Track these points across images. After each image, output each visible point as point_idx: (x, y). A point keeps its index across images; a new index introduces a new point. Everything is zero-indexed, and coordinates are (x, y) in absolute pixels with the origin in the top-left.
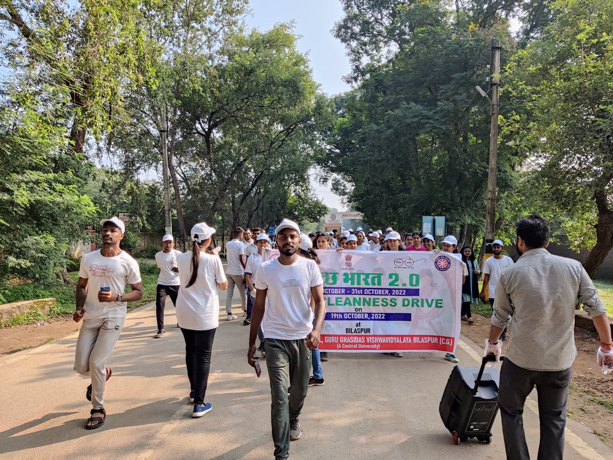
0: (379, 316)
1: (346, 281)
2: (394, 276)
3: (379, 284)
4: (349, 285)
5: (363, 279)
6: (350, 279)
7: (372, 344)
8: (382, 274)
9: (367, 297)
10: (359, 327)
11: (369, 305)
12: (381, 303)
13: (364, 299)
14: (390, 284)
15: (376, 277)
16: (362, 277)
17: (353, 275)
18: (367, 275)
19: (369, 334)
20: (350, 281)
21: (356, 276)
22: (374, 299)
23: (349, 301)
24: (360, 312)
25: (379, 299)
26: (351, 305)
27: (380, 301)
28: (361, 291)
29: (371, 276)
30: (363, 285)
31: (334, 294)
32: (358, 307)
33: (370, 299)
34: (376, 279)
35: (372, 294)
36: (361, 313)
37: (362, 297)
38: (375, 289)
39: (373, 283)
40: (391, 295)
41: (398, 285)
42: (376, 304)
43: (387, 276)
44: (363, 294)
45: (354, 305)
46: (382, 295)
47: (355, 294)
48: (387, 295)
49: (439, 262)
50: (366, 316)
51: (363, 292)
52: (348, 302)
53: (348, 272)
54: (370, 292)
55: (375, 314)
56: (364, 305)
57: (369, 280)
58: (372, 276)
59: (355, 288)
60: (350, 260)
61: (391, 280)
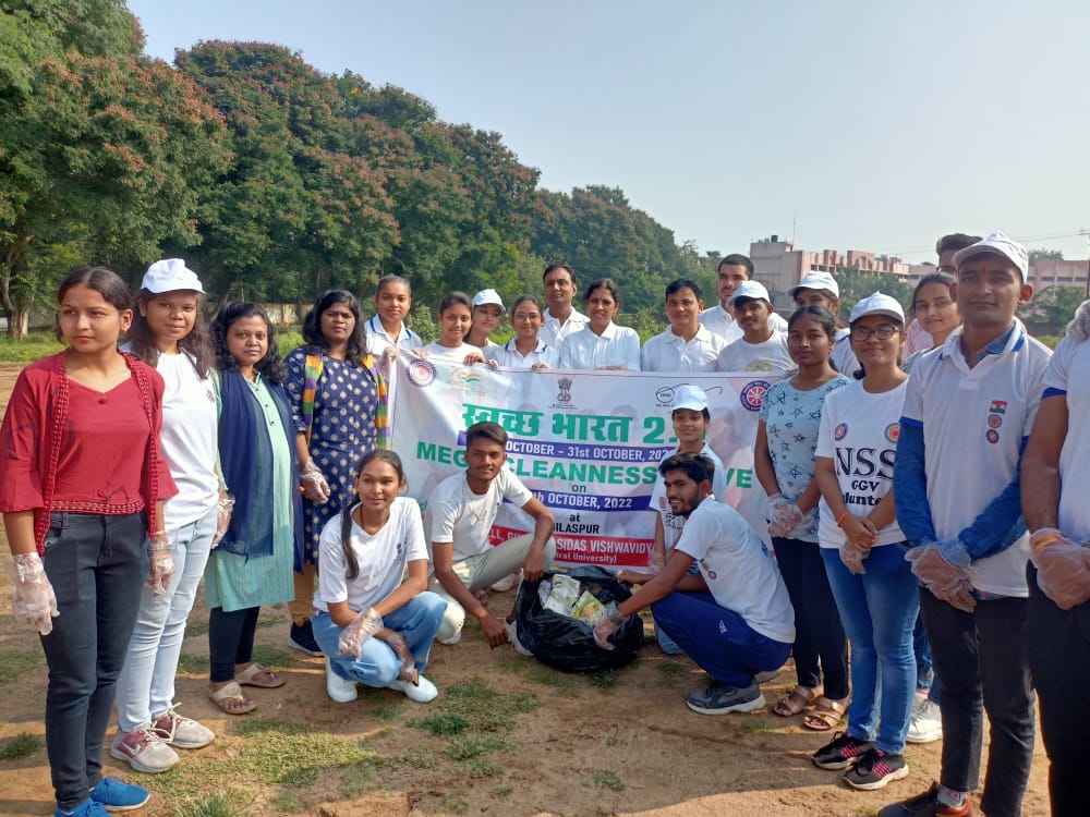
0: (619, 503)
1: (557, 429)
2: (654, 424)
3: (625, 437)
4: (562, 438)
5: (593, 429)
6: (565, 427)
7: (601, 554)
8: (631, 419)
9: (598, 465)
10: (576, 522)
11: (601, 480)
12: (625, 476)
13: (593, 467)
14: (646, 439)
15: (618, 424)
16: (592, 423)
17: (572, 418)
18: (601, 420)
19: (596, 534)
20: (565, 431)
21: (578, 420)
22: (612, 468)
23: (562, 469)
24: (583, 493)
25: (622, 468)
26: (564, 478)
27: (624, 472)
28: (587, 451)
29: (608, 422)
30: (591, 440)
31: (533, 454)
32: (579, 483)
33: (603, 468)
34: (619, 429)
35: (607, 459)
36: (583, 496)
37: (588, 463)
38: (615, 448)
39: (612, 436)
40: (647, 460)
41: (662, 441)
42: (616, 478)
43: (642, 422)
44: (592, 458)
45: (571, 478)
46: (628, 460)
47: (574, 457)
48: (639, 461)
49: (751, 394)
50: (594, 502)
51: (591, 454)
52: (558, 471)
53: (564, 412)
54: (605, 453)
55: (612, 498)
56: (591, 480)
57: (605, 431)
58: (611, 421)
59: (574, 445)
60: (568, 388)
61: (649, 431)
